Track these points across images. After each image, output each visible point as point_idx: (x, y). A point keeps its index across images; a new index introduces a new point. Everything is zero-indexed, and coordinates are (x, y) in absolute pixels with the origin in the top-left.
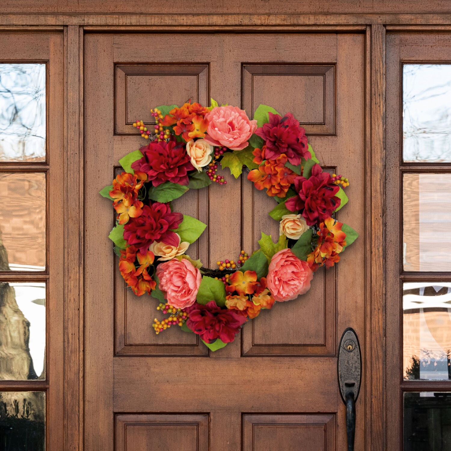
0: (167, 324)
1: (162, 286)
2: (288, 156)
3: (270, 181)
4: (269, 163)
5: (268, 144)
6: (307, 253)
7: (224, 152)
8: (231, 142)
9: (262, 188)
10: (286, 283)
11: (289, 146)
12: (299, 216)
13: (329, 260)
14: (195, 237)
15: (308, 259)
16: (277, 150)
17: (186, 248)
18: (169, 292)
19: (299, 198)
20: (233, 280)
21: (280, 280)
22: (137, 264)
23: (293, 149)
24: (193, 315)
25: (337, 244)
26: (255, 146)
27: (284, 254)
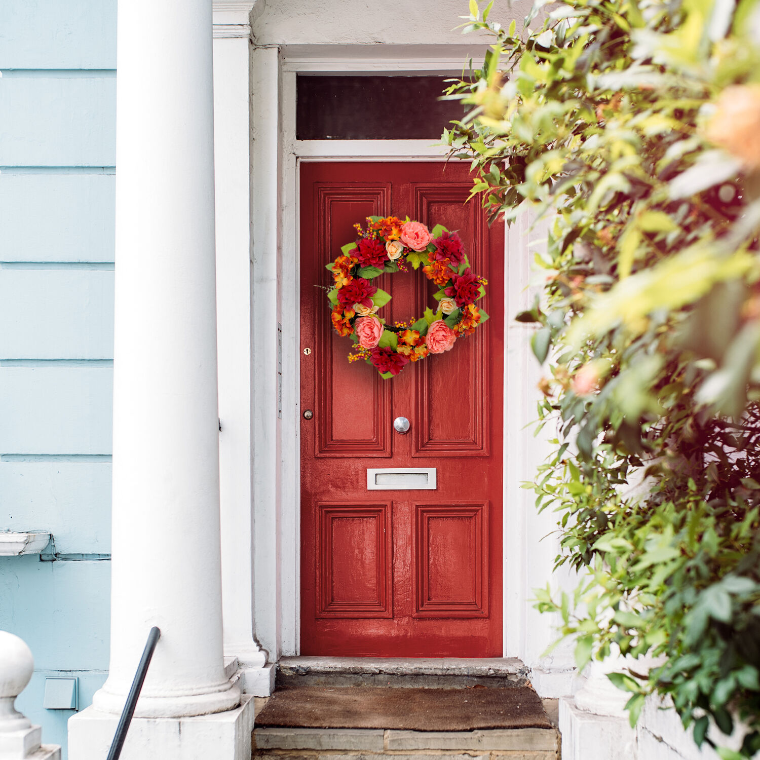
0: (358, 357)
1: (357, 332)
2: (451, 260)
3: (437, 274)
4: (437, 263)
5: (439, 250)
6: (454, 325)
7: (410, 251)
8: (415, 246)
9: (431, 278)
10: (438, 342)
11: (452, 254)
12: (452, 300)
13: (467, 330)
14: (383, 304)
15: (454, 328)
16: (444, 255)
17: (376, 310)
18: (362, 337)
19: (454, 288)
20: (404, 335)
21: (434, 339)
22: (343, 316)
23: (455, 256)
24: (375, 354)
25: (474, 321)
26: (430, 250)
27: (439, 323)
